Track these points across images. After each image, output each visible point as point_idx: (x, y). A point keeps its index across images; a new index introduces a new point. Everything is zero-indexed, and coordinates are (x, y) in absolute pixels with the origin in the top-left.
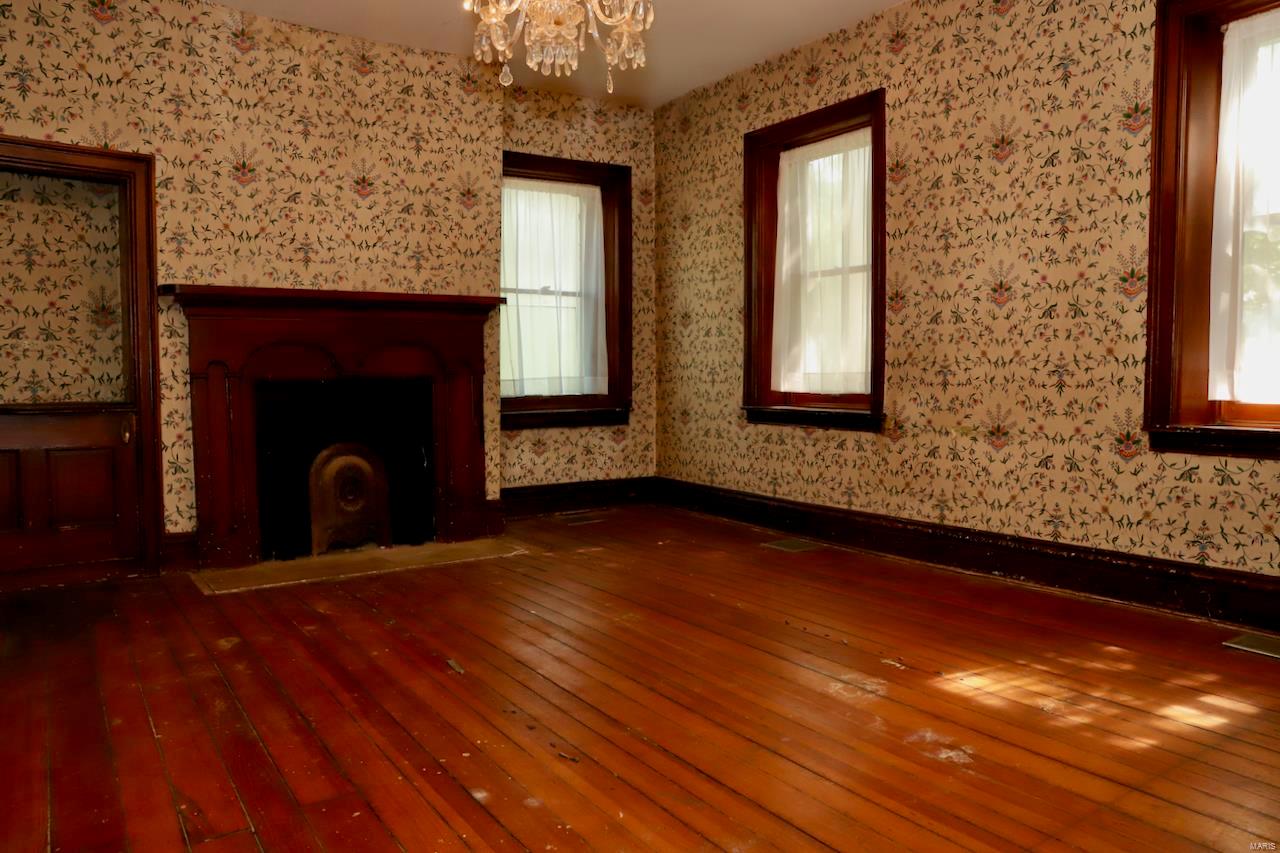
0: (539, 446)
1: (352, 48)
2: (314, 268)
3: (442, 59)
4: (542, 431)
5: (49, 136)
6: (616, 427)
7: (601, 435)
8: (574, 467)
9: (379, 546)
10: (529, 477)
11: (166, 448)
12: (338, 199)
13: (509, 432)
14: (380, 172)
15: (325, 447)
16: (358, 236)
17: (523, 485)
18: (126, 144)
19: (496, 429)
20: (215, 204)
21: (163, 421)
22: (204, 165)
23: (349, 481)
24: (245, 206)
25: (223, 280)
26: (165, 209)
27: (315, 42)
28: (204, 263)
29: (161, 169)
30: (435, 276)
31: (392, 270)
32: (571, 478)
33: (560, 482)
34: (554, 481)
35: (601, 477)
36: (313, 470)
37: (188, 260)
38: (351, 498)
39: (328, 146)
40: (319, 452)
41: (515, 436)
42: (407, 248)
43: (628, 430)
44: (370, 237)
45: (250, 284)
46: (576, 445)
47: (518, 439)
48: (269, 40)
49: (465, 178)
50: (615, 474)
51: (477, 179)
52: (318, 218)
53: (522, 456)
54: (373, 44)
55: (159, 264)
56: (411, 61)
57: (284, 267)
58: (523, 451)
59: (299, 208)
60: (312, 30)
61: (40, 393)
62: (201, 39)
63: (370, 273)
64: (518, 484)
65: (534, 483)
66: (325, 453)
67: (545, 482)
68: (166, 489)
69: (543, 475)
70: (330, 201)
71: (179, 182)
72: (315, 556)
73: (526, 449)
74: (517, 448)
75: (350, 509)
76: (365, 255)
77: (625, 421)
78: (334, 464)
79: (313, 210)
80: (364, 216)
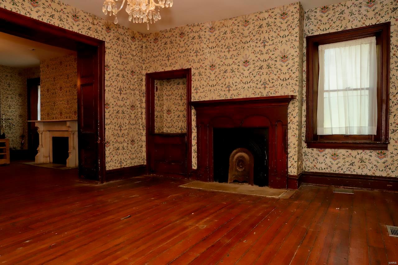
0: (334, 156)
1: (242, 20)
2: (231, 92)
3: (273, 11)
4: (336, 150)
5: (172, 69)
6: (380, 151)
7: (370, 154)
8: (354, 167)
9: (249, 184)
10: (329, 169)
11: (193, 146)
12: (238, 69)
13: (320, 149)
14: (252, 57)
15: (235, 149)
16: (245, 80)
17: (326, 172)
18: (186, 67)
19: (296, 147)
20: (205, 78)
21: (192, 139)
22: (203, 68)
23: (241, 161)
24: (213, 77)
25: (207, 99)
26: (193, 82)
27: (231, 22)
28: (202, 95)
29: (193, 71)
30: (271, 90)
31: (256, 90)
32: (352, 172)
33: (345, 173)
34: (342, 172)
35: (370, 174)
36: (231, 156)
37: (199, 94)
38: (241, 166)
39: (235, 53)
40: (234, 150)
41: (323, 151)
42: (261, 81)
43: (388, 153)
44: (248, 80)
45: (214, 99)
46: (355, 158)
47: (324, 152)
48: (219, 27)
49: (283, 52)
50: (378, 174)
51: (288, 50)
52: (232, 76)
53: (326, 160)
54: (249, 15)
55: (192, 96)
56: (261, 16)
57: (223, 93)
58: (326, 158)
59: (227, 74)
60: (230, 19)
61: (182, 131)
62: (202, 33)
63: (248, 92)
64: (323, 171)
65: (332, 172)
66: (235, 151)
67: (337, 172)
68: (192, 157)
69: (336, 169)
70: (236, 71)
71: (197, 74)
72: (228, 183)
73: (328, 157)
74: (323, 156)
75: (240, 170)
76: (246, 86)
77: (386, 149)
78: (238, 154)
79: (231, 74)
80: (246, 73)
